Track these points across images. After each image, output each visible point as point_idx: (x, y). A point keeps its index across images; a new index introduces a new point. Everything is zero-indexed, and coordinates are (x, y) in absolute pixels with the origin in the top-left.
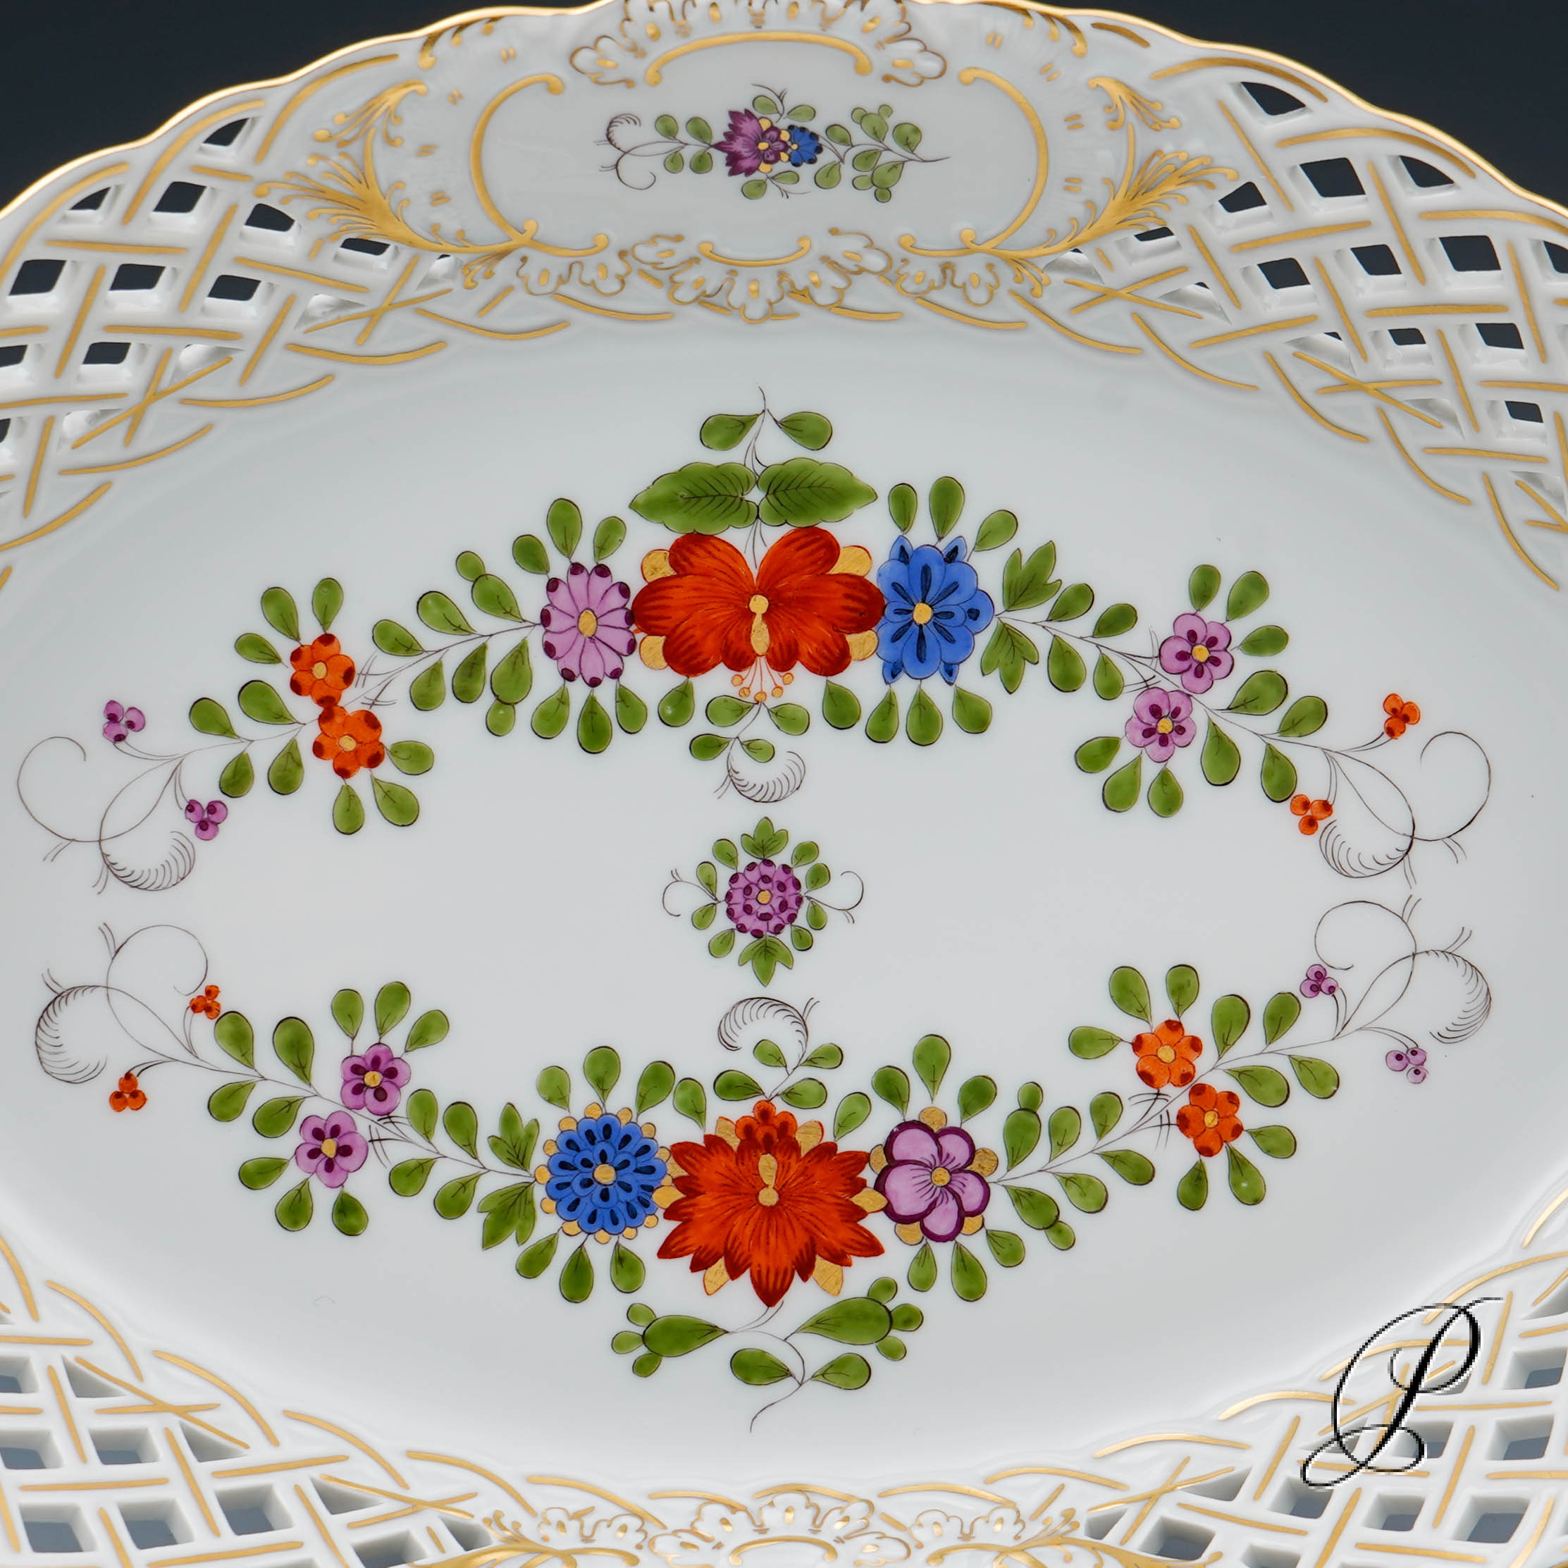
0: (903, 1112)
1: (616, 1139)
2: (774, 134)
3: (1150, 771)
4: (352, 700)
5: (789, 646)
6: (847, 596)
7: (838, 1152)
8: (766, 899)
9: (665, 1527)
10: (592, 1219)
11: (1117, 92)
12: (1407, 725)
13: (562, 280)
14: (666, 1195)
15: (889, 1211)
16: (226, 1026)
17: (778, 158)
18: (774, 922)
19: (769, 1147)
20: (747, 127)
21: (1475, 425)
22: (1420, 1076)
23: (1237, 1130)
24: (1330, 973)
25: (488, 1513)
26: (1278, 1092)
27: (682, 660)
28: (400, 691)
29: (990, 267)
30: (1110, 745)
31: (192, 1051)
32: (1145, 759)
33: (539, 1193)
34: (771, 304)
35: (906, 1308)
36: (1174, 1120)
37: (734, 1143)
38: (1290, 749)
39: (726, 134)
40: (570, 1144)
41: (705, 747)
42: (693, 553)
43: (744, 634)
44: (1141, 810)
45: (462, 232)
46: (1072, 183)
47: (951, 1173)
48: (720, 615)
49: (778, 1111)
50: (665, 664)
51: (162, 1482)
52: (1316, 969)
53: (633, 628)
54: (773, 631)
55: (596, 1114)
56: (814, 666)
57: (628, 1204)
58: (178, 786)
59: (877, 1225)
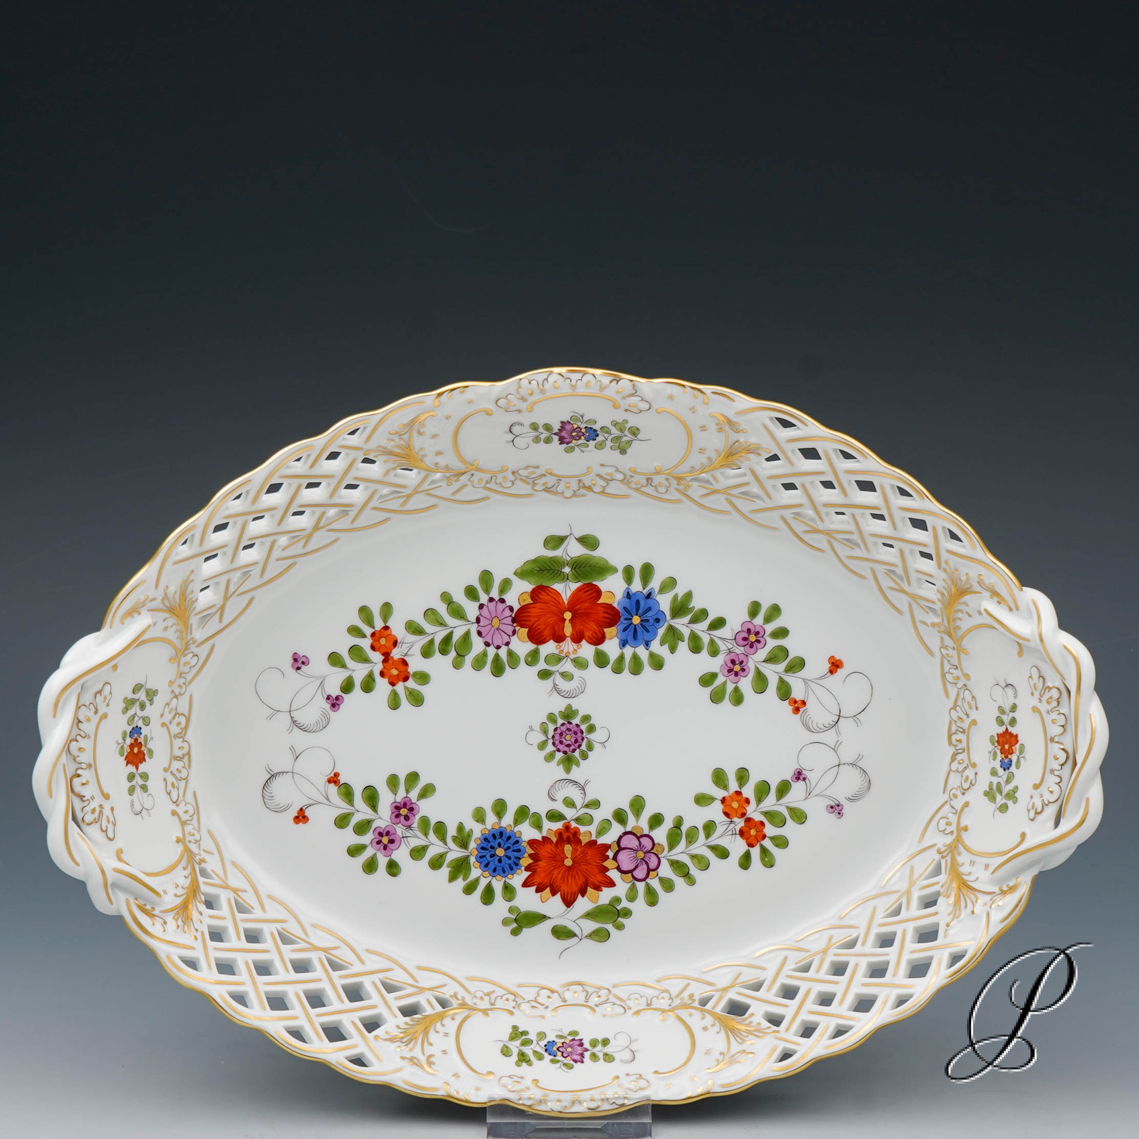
0: (625, 828)
1: (505, 838)
2: (579, 430)
3: (730, 687)
4: (396, 654)
5: (580, 633)
6: (605, 612)
7: (598, 844)
8: (569, 738)
9: (524, 999)
10: (495, 870)
11: (721, 418)
12: (838, 669)
13: (487, 482)
14: (526, 861)
15: (618, 868)
16: (343, 789)
17: (580, 438)
18: (572, 747)
19: (569, 841)
20: (568, 427)
21: (868, 550)
22: (840, 816)
23: (764, 837)
24: (804, 772)
25: (452, 993)
26: (782, 821)
27: (536, 638)
28: (416, 650)
29: (667, 479)
30: (714, 676)
31: (328, 799)
32: (728, 681)
33: (472, 860)
34: (575, 492)
35: (625, 908)
36: (738, 832)
37: (554, 840)
38: (789, 679)
39: (559, 430)
40: (486, 839)
41: (544, 675)
42: (540, 593)
43: (561, 627)
44: (726, 703)
45: (447, 465)
46: (702, 450)
47: (644, 853)
48: (551, 619)
49: (573, 827)
50: (528, 640)
51: (319, 980)
52: (799, 770)
53: (515, 625)
54: (573, 627)
55: (497, 827)
56: (590, 640)
57: (509, 865)
58: (323, 688)
59: (614, 874)
